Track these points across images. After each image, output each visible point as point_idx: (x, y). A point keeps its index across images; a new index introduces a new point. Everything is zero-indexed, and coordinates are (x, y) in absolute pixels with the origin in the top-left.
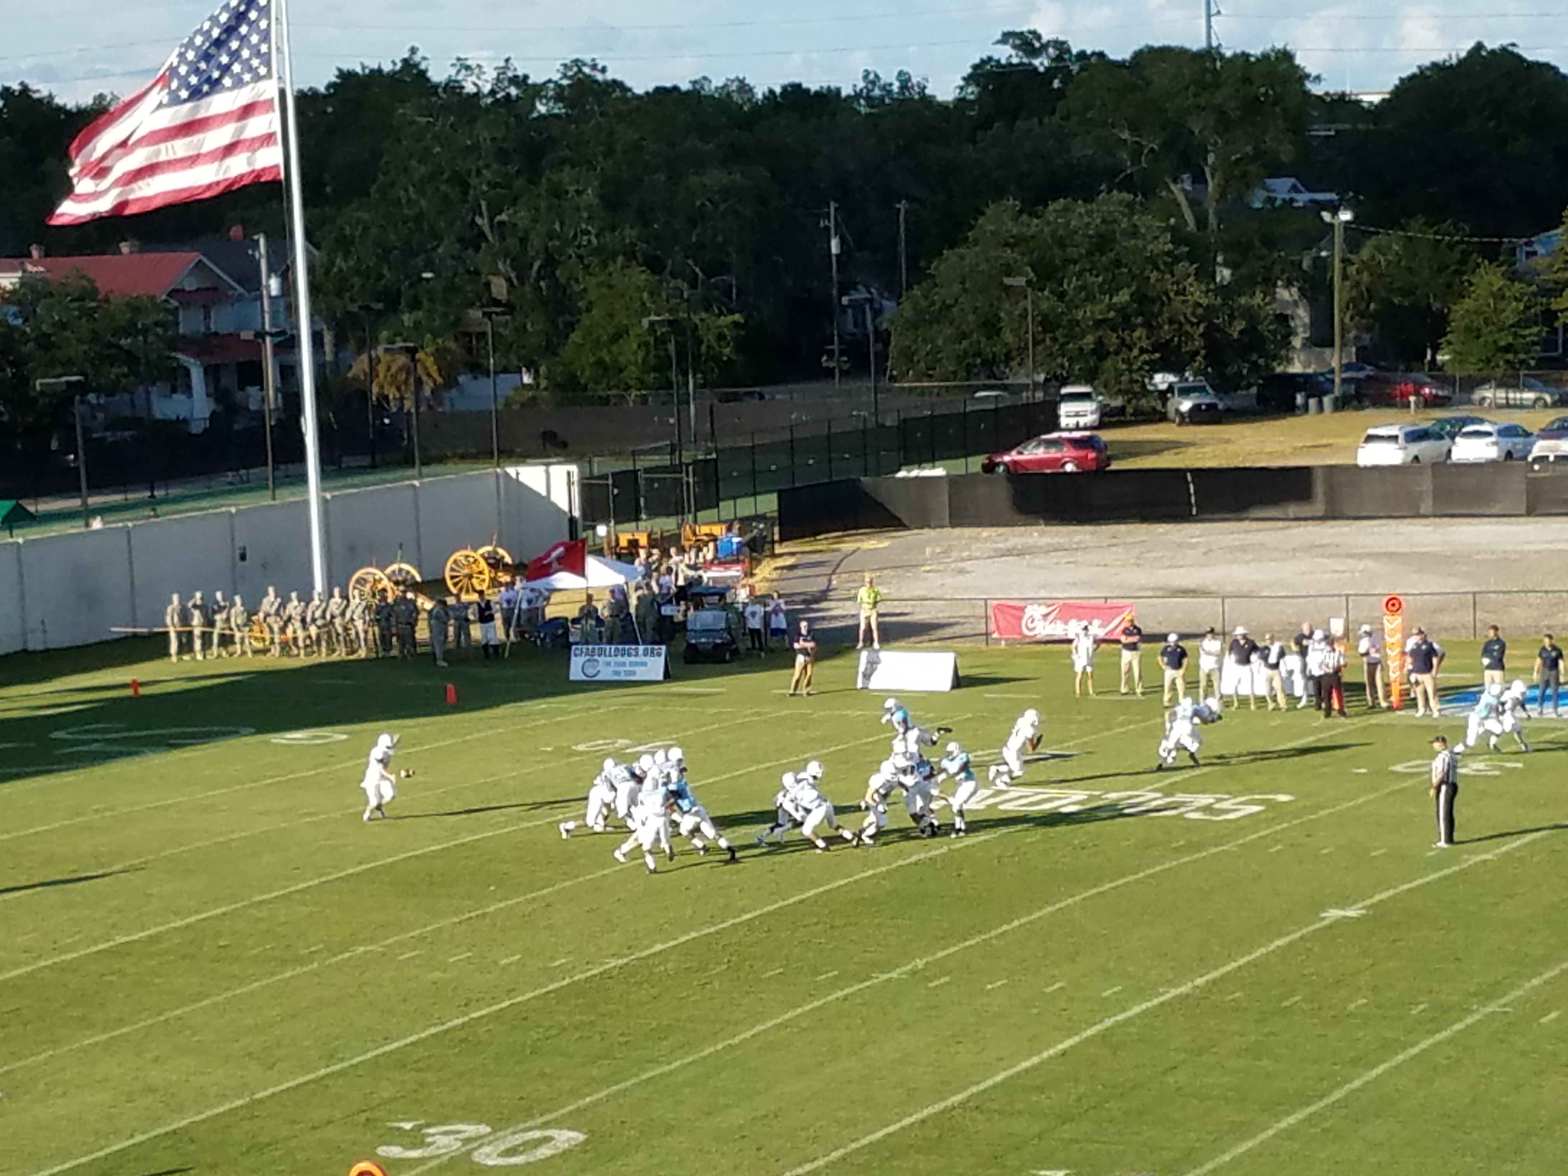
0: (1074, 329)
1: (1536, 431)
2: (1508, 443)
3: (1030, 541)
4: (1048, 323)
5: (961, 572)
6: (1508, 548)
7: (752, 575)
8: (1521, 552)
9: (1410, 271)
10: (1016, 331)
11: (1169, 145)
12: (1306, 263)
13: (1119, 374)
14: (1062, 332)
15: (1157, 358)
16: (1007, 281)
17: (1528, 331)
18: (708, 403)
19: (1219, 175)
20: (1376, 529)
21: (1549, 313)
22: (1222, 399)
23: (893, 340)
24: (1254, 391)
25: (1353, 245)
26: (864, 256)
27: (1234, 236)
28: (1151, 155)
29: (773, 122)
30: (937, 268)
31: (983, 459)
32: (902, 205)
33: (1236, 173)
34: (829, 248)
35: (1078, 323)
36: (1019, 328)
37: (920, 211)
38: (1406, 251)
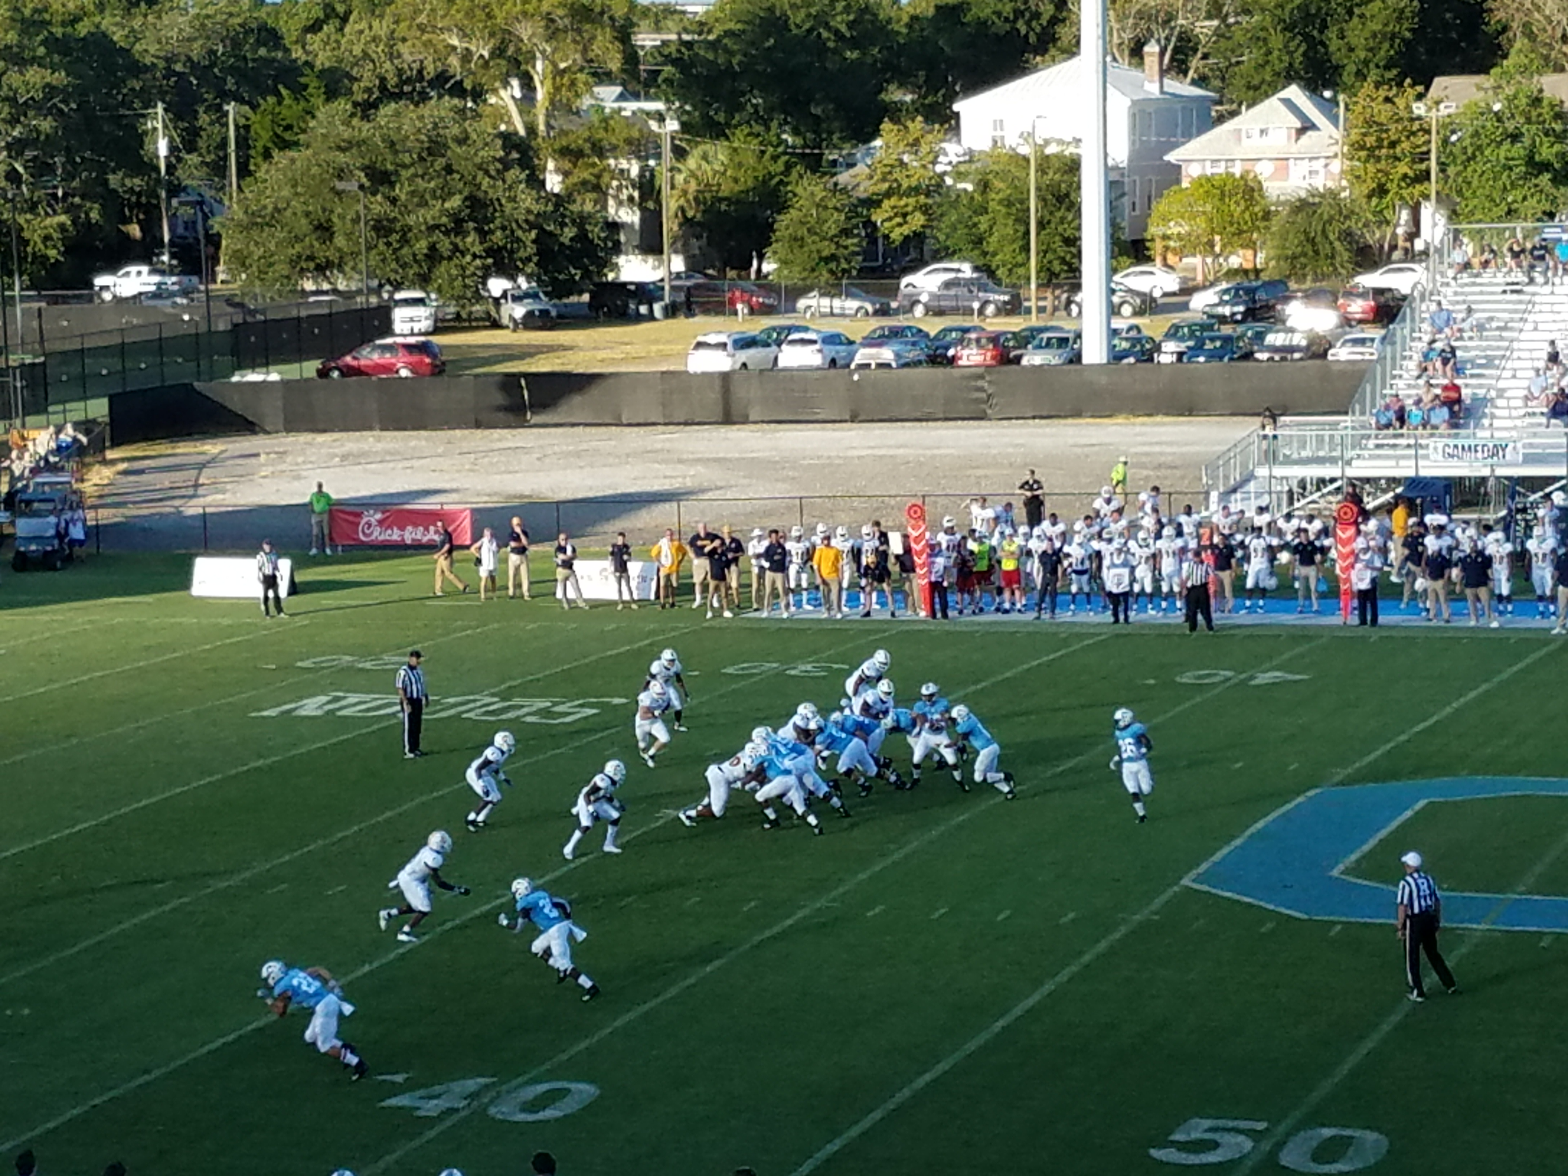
0: (406, 234)
1: (859, 340)
2: (832, 351)
3: (365, 446)
4: (382, 228)
5: (298, 478)
6: (833, 454)
7: (82, 481)
8: (845, 458)
9: (736, 181)
10: (348, 236)
11: (499, 52)
12: (635, 171)
13: (452, 279)
14: (395, 237)
15: (490, 261)
16: (340, 185)
17: (850, 241)
18: (35, 305)
19: (548, 83)
20: (706, 434)
21: (869, 224)
22: (555, 306)
23: (224, 243)
24: (586, 297)
25: (680, 153)
26: (193, 159)
27: (564, 143)
28: (481, 61)
29: (97, 19)
30: (267, 172)
31: (317, 364)
32: (230, 108)
33: (565, 80)
34: (157, 149)
35: (410, 228)
36: (352, 232)
37: (251, 114)
38: (731, 161)
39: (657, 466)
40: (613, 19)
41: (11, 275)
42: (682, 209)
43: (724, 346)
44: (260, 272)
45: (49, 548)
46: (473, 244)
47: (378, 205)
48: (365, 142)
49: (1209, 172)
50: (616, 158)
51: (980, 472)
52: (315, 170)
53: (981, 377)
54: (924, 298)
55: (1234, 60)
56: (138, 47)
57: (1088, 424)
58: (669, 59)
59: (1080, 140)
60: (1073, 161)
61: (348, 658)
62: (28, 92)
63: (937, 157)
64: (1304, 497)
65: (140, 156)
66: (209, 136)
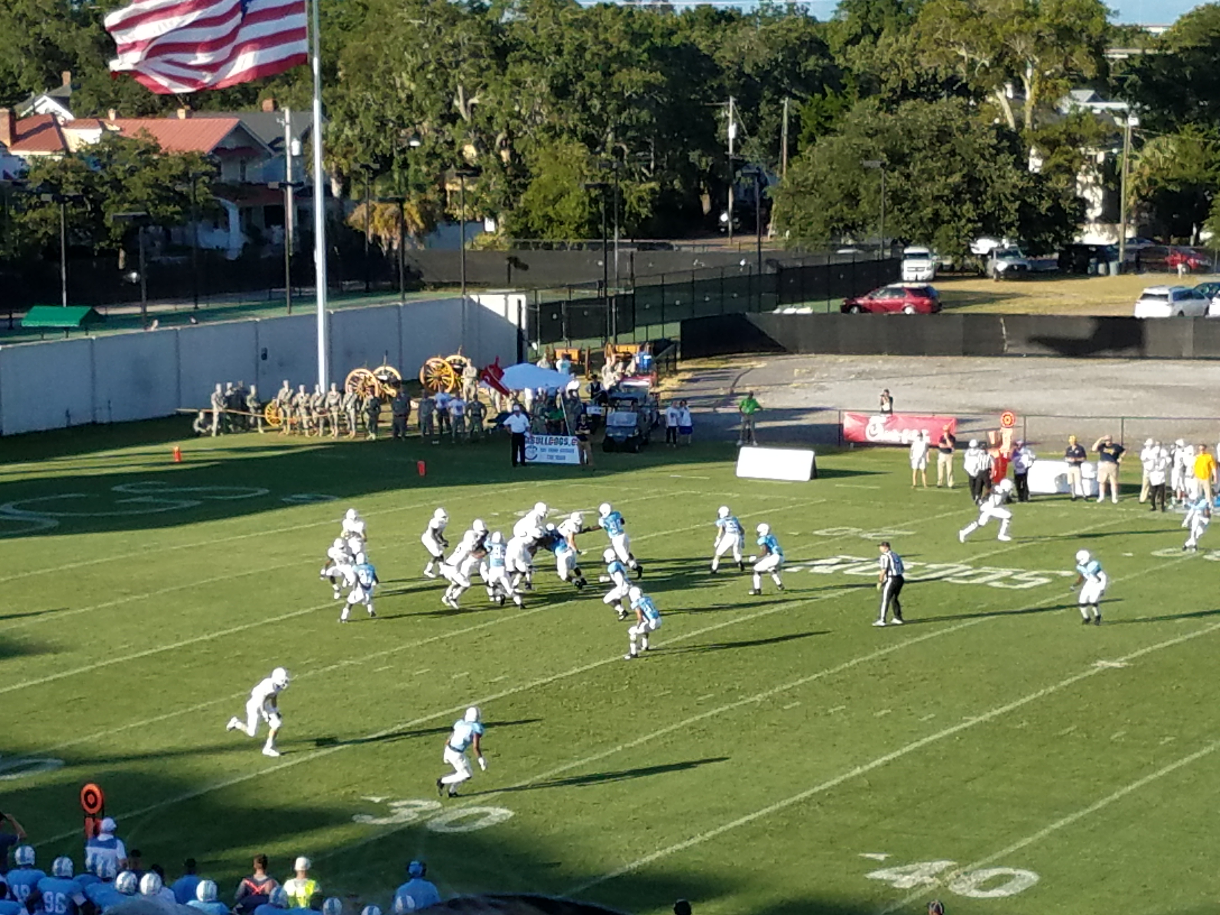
0: (916, 203)
3: (876, 367)
4: (897, 197)
5: (822, 389)
7: (658, 385)
9: (1183, 166)
10: (871, 203)
11: (997, 62)
12: (1101, 157)
13: (950, 239)
14: (907, 204)
15: (981, 226)
16: (866, 163)
18: (629, 250)
19: (1035, 86)
20: (1148, 368)
22: (1031, 262)
23: (774, 206)
24: (1056, 256)
25: (1138, 144)
26: (755, 140)
27: (1045, 134)
28: (983, 69)
29: (688, 33)
30: (811, 152)
31: (842, 302)
32: (786, 102)
33: (1049, 85)
34: (727, 133)
35: (920, 198)
36: (874, 200)
37: (800, 107)
38: (1179, 150)
39: (1106, 390)
40: (1090, 37)
41: (612, 227)
42: (1137, 188)
43: (1165, 297)
44: (801, 229)
45: (631, 436)
46: (968, 212)
47: (895, 180)
48: (888, 131)
50: (1086, 147)
52: (848, 151)
56: (718, 55)
58: (1133, 70)
61: (853, 529)
62: (632, 87)
65: (714, 138)
66: (767, 123)
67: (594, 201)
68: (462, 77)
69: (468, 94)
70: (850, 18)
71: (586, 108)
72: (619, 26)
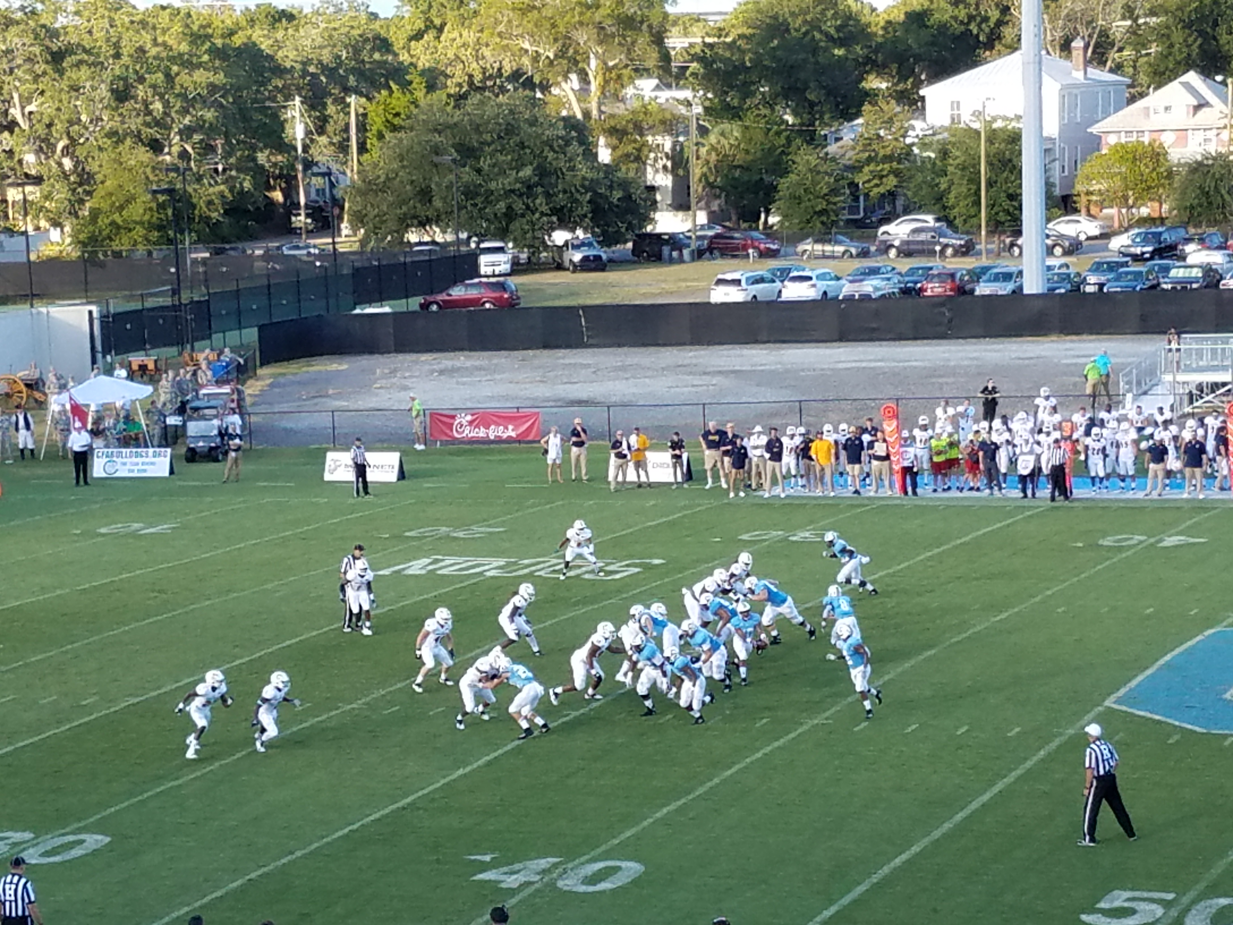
0: (489, 197)
1: (845, 276)
2: (823, 285)
3: (458, 364)
4: (470, 193)
5: (405, 388)
6: (825, 367)
8: (835, 370)
9: (747, 152)
10: (444, 199)
11: (561, 54)
12: (668, 145)
13: (525, 233)
14: (479, 200)
15: (554, 219)
16: (436, 159)
17: (838, 199)
19: (600, 77)
20: (725, 352)
21: (853, 185)
22: (605, 252)
23: (347, 205)
25: (703, 131)
26: (323, 140)
27: (613, 124)
28: (547, 61)
29: (249, 32)
30: (381, 149)
31: (420, 300)
32: (352, 99)
33: (613, 75)
34: (295, 133)
35: (492, 192)
36: (447, 197)
37: (368, 105)
38: (744, 136)
40: (650, 27)
41: (182, 232)
42: (704, 175)
43: (737, 282)
44: (376, 228)
45: (213, 445)
46: (541, 205)
47: (467, 174)
48: (455, 124)
49: (1123, 140)
50: (653, 135)
51: (940, 380)
53: (942, 304)
54: (897, 243)
55: (1144, 52)
56: (280, 54)
57: (1028, 342)
58: (695, 58)
59: (1021, 117)
60: (1015, 133)
61: (444, 529)
62: (196, 89)
63: (907, 132)
64: (1202, 398)
65: (282, 138)
66: (335, 123)
67: (161, 206)
68: (17, 84)
69: (26, 100)
70: (413, 13)
71: (149, 113)
72: (177, 28)
